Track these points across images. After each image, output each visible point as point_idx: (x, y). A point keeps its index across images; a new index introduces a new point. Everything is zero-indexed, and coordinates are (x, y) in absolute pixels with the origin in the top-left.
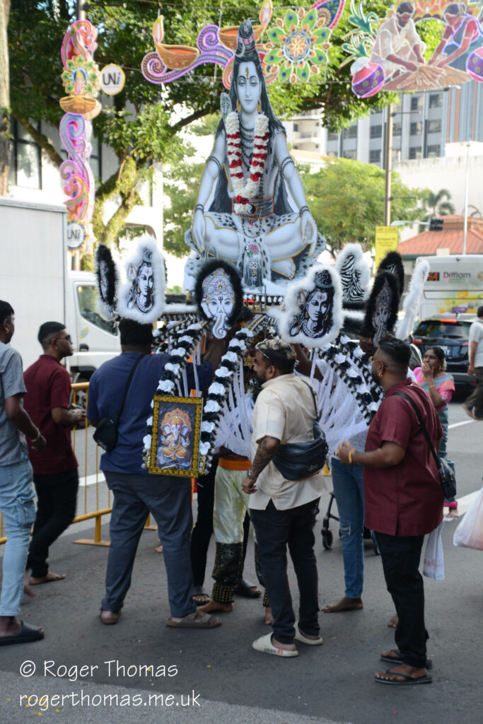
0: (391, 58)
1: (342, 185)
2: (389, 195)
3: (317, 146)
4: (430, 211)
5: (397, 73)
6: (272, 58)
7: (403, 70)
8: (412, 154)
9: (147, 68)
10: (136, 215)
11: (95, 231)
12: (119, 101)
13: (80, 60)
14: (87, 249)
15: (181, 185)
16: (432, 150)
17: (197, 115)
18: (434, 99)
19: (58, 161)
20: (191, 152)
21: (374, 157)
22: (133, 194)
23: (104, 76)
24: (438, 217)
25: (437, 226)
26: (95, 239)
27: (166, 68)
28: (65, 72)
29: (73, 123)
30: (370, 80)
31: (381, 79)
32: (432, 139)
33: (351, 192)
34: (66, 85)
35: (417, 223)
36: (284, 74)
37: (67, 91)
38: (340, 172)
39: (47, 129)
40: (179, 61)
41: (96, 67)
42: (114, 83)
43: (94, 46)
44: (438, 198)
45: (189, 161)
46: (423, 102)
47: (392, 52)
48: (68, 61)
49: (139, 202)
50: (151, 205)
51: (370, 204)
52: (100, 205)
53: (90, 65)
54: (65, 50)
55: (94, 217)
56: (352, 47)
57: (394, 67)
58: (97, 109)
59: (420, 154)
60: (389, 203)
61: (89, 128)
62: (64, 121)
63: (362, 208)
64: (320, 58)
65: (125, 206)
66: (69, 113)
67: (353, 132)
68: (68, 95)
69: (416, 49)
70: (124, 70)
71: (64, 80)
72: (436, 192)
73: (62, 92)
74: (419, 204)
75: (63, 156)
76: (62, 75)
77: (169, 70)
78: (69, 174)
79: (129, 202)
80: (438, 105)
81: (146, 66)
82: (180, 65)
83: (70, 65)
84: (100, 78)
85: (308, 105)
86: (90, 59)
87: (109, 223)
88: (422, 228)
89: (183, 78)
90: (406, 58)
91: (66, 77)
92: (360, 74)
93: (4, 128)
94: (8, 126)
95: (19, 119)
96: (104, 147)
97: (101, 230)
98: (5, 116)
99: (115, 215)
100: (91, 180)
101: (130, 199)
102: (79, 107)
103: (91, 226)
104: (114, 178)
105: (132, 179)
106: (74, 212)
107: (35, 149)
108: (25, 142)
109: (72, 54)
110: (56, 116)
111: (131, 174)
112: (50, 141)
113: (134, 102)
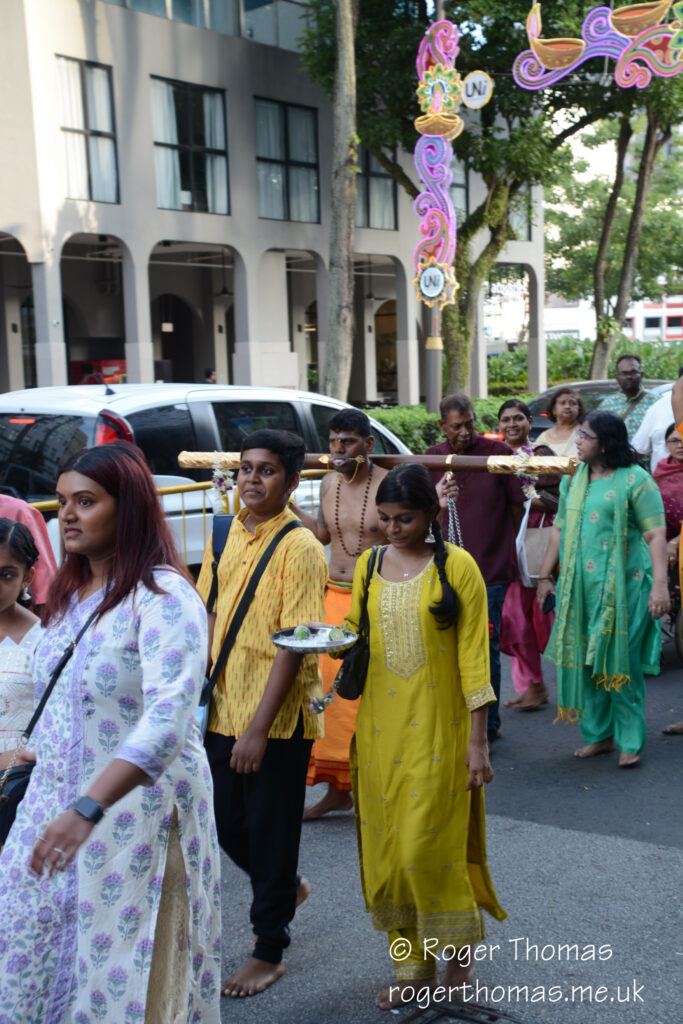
6: (680, 41)
9: (523, 72)
10: (511, 253)
11: (459, 277)
12: (487, 114)
13: (439, 70)
14: (448, 299)
15: (572, 211)
17: (584, 122)
19: (414, 192)
22: (504, 227)
23: (467, 86)
26: (458, 286)
27: (544, 67)
28: (421, 86)
29: (431, 147)
34: (422, 102)
37: (423, 109)
39: (402, 159)
40: (559, 58)
41: (459, 75)
42: (479, 93)
43: (456, 51)
48: (425, 72)
50: (530, 238)
52: (465, 243)
53: (450, 75)
54: (421, 60)
55: (457, 257)
58: (459, 126)
61: (449, 150)
62: (421, 145)
65: (494, 245)
66: (425, 135)
68: (424, 114)
70: (492, 76)
71: (420, 97)
73: (418, 112)
75: (422, 189)
76: (418, 90)
77: (547, 71)
78: (426, 209)
79: (501, 237)
81: (518, 70)
82: (562, 64)
83: (427, 76)
84: (462, 90)
86: (451, 68)
87: (478, 263)
89: (567, 78)
91: (422, 92)
93: (350, 161)
94: (355, 158)
95: (368, 151)
96: (472, 172)
97: (466, 274)
98: (351, 146)
99: (483, 254)
100: (452, 214)
101: (501, 233)
102: (438, 128)
103: (453, 270)
104: (481, 209)
105: (503, 209)
106: (432, 254)
107: (390, 182)
108: (379, 176)
109: (429, 64)
110: (410, 139)
111: (502, 203)
112: (407, 172)
113: (506, 114)
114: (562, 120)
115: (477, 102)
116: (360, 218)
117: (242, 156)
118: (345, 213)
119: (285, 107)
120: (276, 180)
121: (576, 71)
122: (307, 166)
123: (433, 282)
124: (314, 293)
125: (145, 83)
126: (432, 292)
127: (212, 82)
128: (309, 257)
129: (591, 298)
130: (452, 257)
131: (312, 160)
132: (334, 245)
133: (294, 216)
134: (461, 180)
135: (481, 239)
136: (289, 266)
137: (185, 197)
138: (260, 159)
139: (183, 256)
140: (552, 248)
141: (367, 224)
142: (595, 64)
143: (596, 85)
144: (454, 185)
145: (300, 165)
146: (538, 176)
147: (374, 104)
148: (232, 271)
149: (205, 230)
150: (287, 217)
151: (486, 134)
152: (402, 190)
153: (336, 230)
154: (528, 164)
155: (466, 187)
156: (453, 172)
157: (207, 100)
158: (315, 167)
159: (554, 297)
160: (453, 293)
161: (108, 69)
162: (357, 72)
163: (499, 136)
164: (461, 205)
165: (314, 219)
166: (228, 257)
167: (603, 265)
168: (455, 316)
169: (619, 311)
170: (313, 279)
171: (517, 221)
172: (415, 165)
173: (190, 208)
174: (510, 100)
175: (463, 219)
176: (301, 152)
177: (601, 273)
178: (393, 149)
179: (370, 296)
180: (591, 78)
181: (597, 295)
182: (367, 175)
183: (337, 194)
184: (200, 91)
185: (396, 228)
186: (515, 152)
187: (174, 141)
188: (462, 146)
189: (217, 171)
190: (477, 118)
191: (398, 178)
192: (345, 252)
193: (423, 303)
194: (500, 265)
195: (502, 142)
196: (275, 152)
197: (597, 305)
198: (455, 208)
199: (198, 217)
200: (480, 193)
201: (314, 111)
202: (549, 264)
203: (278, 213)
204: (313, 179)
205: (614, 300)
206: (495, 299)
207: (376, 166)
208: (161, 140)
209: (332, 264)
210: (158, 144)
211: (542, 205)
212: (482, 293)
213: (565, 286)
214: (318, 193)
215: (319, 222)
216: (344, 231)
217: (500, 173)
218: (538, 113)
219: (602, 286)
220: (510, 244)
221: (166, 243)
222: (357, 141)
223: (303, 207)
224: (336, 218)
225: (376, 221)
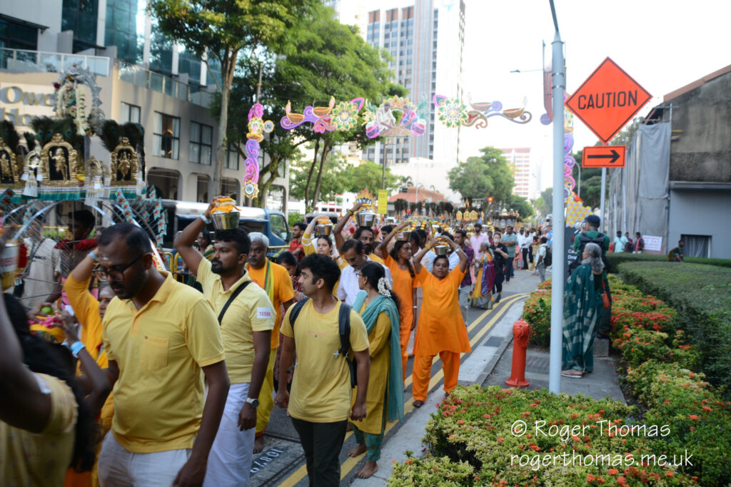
0: (382, 124)
1: (367, 172)
2: (385, 176)
3: (358, 156)
4: (404, 184)
5: (384, 129)
6: (334, 120)
7: (386, 128)
8: (397, 161)
9: (284, 123)
10: (278, 181)
11: (259, 188)
12: (272, 135)
13: (256, 119)
14: (255, 195)
15: (300, 170)
16: (405, 160)
17: (304, 142)
18: (406, 140)
19: (245, 158)
20: (305, 156)
21: (382, 161)
22: (276, 173)
24: (407, 187)
25: (404, 190)
26: (258, 191)
27: (291, 122)
28: (249, 123)
29: (252, 144)
30: (374, 131)
31: (378, 131)
32: (405, 156)
33: (369, 174)
34: (250, 128)
35: (398, 189)
36: (339, 127)
37: (250, 131)
38: (365, 166)
39: (242, 146)
40: (296, 120)
41: (263, 121)
43: (262, 114)
44: (407, 179)
45: (303, 159)
46: (402, 140)
47: (382, 121)
48: (251, 119)
49: (278, 176)
50: (284, 177)
51: (378, 180)
52: (262, 177)
53: (260, 121)
54: (250, 115)
56: (366, 119)
57: (383, 127)
58: (262, 138)
59: (400, 161)
60: (384, 181)
61: (258, 146)
62: (248, 143)
63: (374, 182)
64: (354, 121)
65: (272, 178)
66: (250, 139)
67: (373, 151)
69: (392, 121)
70: (273, 123)
72: (406, 177)
73: (248, 131)
74: (398, 181)
75: (248, 157)
78: (249, 164)
79: (274, 176)
80: (408, 143)
82: (297, 122)
85: (351, 139)
86: (260, 119)
87: (266, 184)
88: (400, 191)
89: (299, 126)
90: (388, 124)
91: (250, 125)
92: (370, 128)
93: (223, 145)
94: (225, 144)
95: (230, 142)
96: (265, 153)
97: (262, 187)
98: (224, 140)
99: (268, 181)
100: (258, 166)
101: (275, 175)
102: (254, 137)
103: (257, 185)
104: (268, 166)
105: (276, 166)
106: (251, 179)
107: (237, 154)
108: (233, 151)
109: (253, 116)
110: (245, 140)
111: (275, 165)
112: (243, 150)
113: (279, 136)
114: (297, 140)
115: (269, 131)
116: (225, 165)
117: (184, 140)
118: (220, 162)
119: (201, 125)
120: (196, 149)
121: (302, 124)
122: (208, 146)
123: (250, 189)
124: (207, 189)
125: (152, 112)
126: (249, 193)
127: (176, 115)
128: (206, 176)
129: (305, 200)
130: (257, 181)
131: (210, 143)
132: (215, 173)
133: (202, 162)
134: (262, 155)
135: (267, 176)
136: (198, 179)
137: (163, 153)
138: (191, 142)
139: (160, 173)
140: (292, 182)
141: (228, 167)
142: (307, 123)
143: (308, 130)
144: (259, 157)
145: (205, 145)
146: (288, 157)
147: (233, 127)
148: (178, 180)
149: (169, 165)
150: (199, 162)
151: (271, 141)
152: (241, 157)
153: (216, 168)
154: (285, 153)
155: (263, 158)
156: (259, 152)
157: (174, 121)
158: (211, 146)
159: (292, 198)
160: (257, 193)
161: (139, 108)
162: (228, 117)
163: (275, 142)
164: (261, 164)
165: (209, 163)
166: (177, 175)
167: (309, 188)
168: (257, 201)
169: (313, 204)
170: (207, 185)
171: (280, 171)
172: (245, 149)
173: (165, 157)
174: (280, 131)
175: (261, 169)
176: (205, 141)
177: (308, 191)
178: (239, 143)
179: (227, 192)
180: (307, 128)
181: (306, 199)
182: (229, 150)
183: (218, 156)
184: (171, 117)
185: (238, 169)
186: (280, 147)
187: (160, 132)
188: (263, 145)
189: (175, 144)
190: (268, 136)
191: (240, 152)
192: (219, 176)
193: (246, 197)
194: (273, 185)
195: (276, 144)
196: (197, 140)
197: (306, 203)
198: (259, 165)
199: (167, 160)
200: (268, 160)
201: (212, 128)
202: (290, 186)
203: (196, 160)
204: (210, 150)
205: (312, 201)
206: (271, 197)
207: (232, 148)
208: (156, 132)
209: (214, 180)
210: (155, 134)
211: (289, 167)
212: (267, 194)
213: (296, 195)
214: (211, 155)
215: (210, 165)
216: (219, 170)
217: (275, 154)
218: (289, 137)
219: (308, 196)
220: (277, 178)
221: (154, 168)
222: (226, 139)
223: (205, 158)
224: (217, 164)
225: (231, 166)
